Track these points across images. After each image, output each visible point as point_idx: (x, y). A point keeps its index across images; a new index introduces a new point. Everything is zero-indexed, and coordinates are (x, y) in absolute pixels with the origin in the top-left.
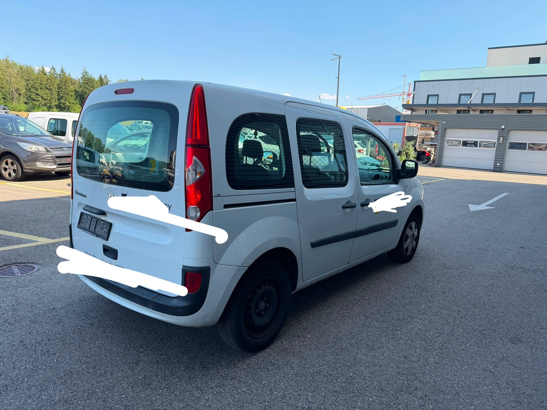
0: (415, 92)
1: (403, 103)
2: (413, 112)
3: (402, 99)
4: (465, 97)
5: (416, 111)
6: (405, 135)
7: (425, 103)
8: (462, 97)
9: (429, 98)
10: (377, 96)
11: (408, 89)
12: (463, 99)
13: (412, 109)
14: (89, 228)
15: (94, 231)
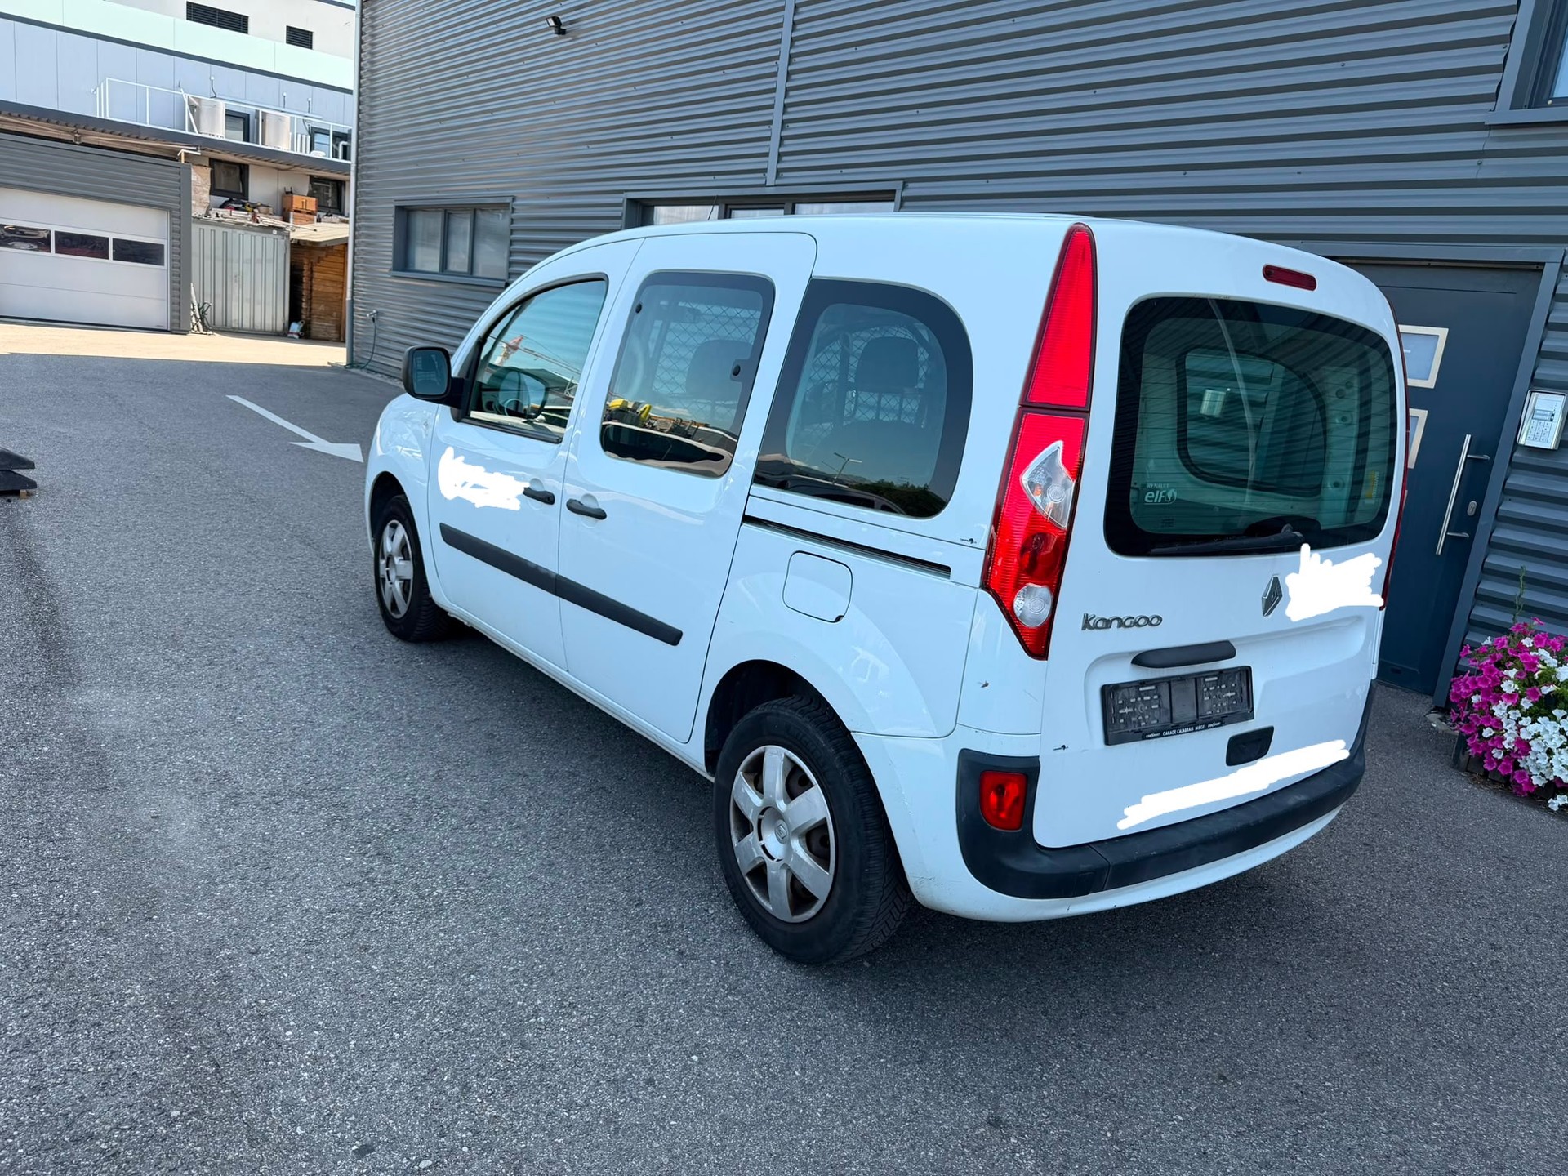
14: (1165, 719)
15: (1198, 717)
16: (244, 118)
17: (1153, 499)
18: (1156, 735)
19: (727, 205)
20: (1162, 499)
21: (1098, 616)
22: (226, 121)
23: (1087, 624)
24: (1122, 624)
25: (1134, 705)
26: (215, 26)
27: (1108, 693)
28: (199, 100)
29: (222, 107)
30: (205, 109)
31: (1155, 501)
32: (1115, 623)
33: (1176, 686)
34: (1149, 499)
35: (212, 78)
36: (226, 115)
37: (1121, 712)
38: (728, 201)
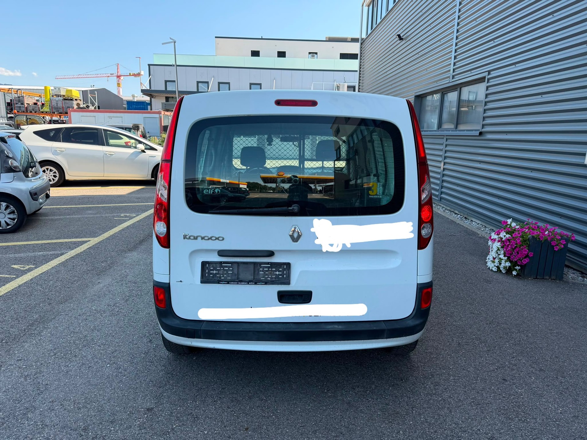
0: (151, 76)
1: (142, 89)
2: (152, 99)
3: (140, 84)
4: (202, 85)
5: (155, 98)
6: (163, 125)
7: (164, 89)
8: (200, 85)
9: (167, 84)
10: (79, 76)
11: (117, 70)
12: (201, 86)
13: (151, 95)
14: (236, 277)
15: (254, 279)
16: (354, 87)
17: (208, 192)
18: (226, 283)
19: (442, 93)
20: (213, 192)
21: (190, 235)
22: (347, 89)
23: (185, 237)
24: (203, 238)
25: (218, 270)
26: (348, 59)
27: (204, 264)
28: (339, 84)
29: (346, 85)
30: (341, 87)
31: (209, 193)
32: (199, 238)
33: (241, 266)
34: (206, 192)
35: (344, 76)
36: (347, 87)
37: (211, 272)
38: (443, 91)
